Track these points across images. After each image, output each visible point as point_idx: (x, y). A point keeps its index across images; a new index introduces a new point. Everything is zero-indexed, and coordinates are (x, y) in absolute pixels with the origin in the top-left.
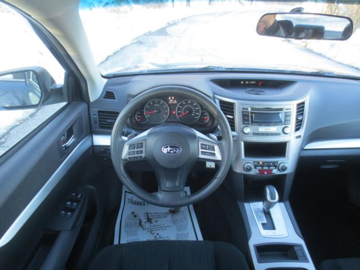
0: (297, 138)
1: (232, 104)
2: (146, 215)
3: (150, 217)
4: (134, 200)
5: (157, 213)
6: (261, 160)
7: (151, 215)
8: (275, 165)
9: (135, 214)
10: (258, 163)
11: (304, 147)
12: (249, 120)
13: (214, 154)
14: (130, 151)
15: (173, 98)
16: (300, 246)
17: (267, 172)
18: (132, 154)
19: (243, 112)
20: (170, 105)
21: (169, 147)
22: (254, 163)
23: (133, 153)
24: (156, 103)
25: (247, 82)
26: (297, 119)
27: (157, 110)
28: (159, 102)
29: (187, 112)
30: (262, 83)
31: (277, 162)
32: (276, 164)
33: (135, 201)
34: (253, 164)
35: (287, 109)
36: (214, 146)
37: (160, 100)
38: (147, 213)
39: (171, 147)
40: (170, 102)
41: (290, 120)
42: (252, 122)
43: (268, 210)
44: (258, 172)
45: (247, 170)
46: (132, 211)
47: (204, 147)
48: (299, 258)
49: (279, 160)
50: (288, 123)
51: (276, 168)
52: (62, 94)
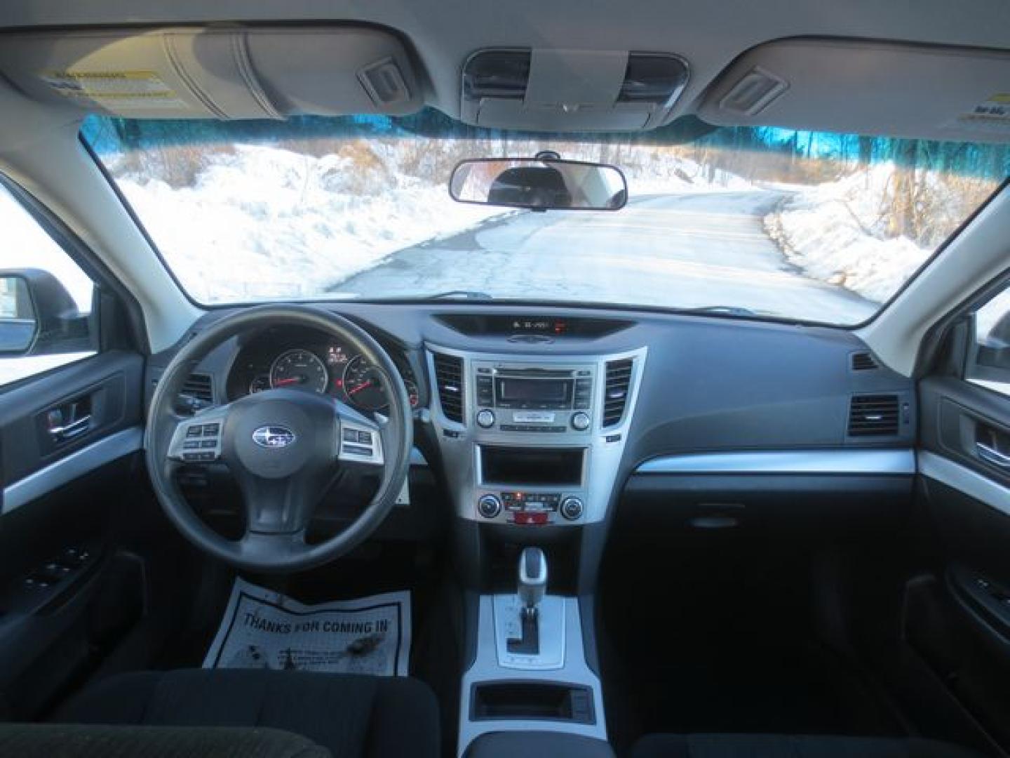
0: (608, 441)
1: (458, 362)
2: (284, 654)
3: (294, 661)
4: (262, 618)
5: (314, 653)
6: (519, 490)
7: (298, 655)
8: (554, 503)
9: (258, 651)
10: (514, 494)
11: (637, 467)
12: (491, 395)
13: (370, 452)
14: (189, 440)
15: (339, 350)
16: (586, 691)
17: (534, 519)
18: (191, 447)
19: (478, 377)
20: (330, 368)
21: (268, 431)
22: (503, 498)
23: (193, 445)
24: (299, 362)
25: (528, 325)
26: (607, 398)
27: (302, 376)
28: (306, 359)
29: (368, 382)
30: (562, 325)
31: (559, 496)
32: (555, 499)
33: (264, 621)
34: (500, 498)
35: (580, 373)
36: (370, 434)
37: (309, 353)
38: (289, 652)
39: (272, 431)
40: (332, 360)
41: (587, 399)
42: (499, 400)
43: (533, 611)
44: (512, 518)
45: (485, 511)
46: (251, 644)
47: (350, 434)
48: (574, 714)
49: (566, 492)
50: (585, 403)
51: (555, 510)
52: (87, 333)
